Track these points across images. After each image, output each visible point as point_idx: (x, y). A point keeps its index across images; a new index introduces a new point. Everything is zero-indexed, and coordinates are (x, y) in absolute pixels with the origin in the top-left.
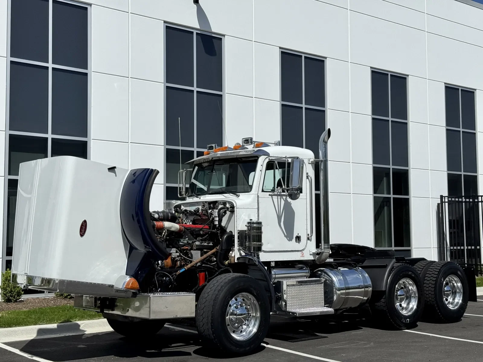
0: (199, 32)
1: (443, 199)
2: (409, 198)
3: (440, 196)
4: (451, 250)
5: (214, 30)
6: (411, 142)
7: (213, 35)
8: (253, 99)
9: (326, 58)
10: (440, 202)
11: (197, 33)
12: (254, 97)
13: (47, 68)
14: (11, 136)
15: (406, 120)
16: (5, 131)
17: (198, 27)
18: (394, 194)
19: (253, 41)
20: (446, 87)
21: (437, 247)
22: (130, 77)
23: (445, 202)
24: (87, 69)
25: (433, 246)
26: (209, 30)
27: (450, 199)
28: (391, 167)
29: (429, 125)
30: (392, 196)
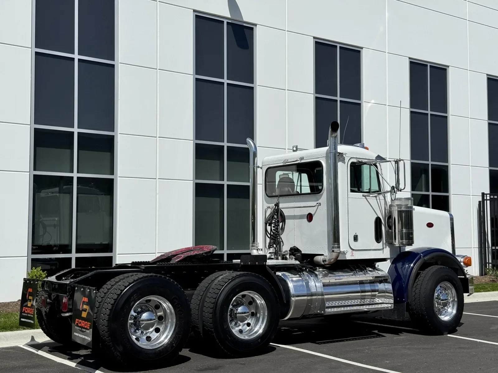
0: (230, 22)
1: (484, 196)
2: (448, 196)
3: (482, 193)
4: (492, 250)
5: (245, 19)
6: (451, 137)
7: (245, 25)
8: (286, 91)
9: (362, 48)
10: (481, 200)
11: (227, 22)
12: (286, 89)
13: (73, 59)
14: (36, 130)
15: (446, 113)
16: (30, 125)
17: (229, 16)
18: (432, 191)
19: (286, 30)
20: (488, 79)
21: (478, 247)
22: (158, 68)
23: (487, 200)
24: (114, 60)
25: (474, 245)
26: (240, 20)
27: (492, 197)
28: (430, 163)
29: (470, 118)
30: (430, 193)
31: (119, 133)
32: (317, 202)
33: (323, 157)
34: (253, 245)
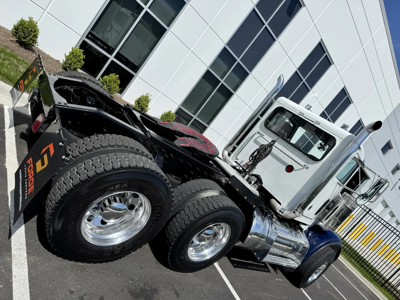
31: (190, 3)
32: (306, 165)
33: (341, 138)
34: (228, 147)
